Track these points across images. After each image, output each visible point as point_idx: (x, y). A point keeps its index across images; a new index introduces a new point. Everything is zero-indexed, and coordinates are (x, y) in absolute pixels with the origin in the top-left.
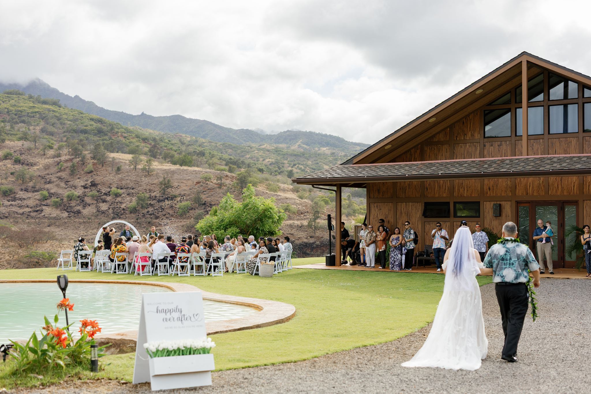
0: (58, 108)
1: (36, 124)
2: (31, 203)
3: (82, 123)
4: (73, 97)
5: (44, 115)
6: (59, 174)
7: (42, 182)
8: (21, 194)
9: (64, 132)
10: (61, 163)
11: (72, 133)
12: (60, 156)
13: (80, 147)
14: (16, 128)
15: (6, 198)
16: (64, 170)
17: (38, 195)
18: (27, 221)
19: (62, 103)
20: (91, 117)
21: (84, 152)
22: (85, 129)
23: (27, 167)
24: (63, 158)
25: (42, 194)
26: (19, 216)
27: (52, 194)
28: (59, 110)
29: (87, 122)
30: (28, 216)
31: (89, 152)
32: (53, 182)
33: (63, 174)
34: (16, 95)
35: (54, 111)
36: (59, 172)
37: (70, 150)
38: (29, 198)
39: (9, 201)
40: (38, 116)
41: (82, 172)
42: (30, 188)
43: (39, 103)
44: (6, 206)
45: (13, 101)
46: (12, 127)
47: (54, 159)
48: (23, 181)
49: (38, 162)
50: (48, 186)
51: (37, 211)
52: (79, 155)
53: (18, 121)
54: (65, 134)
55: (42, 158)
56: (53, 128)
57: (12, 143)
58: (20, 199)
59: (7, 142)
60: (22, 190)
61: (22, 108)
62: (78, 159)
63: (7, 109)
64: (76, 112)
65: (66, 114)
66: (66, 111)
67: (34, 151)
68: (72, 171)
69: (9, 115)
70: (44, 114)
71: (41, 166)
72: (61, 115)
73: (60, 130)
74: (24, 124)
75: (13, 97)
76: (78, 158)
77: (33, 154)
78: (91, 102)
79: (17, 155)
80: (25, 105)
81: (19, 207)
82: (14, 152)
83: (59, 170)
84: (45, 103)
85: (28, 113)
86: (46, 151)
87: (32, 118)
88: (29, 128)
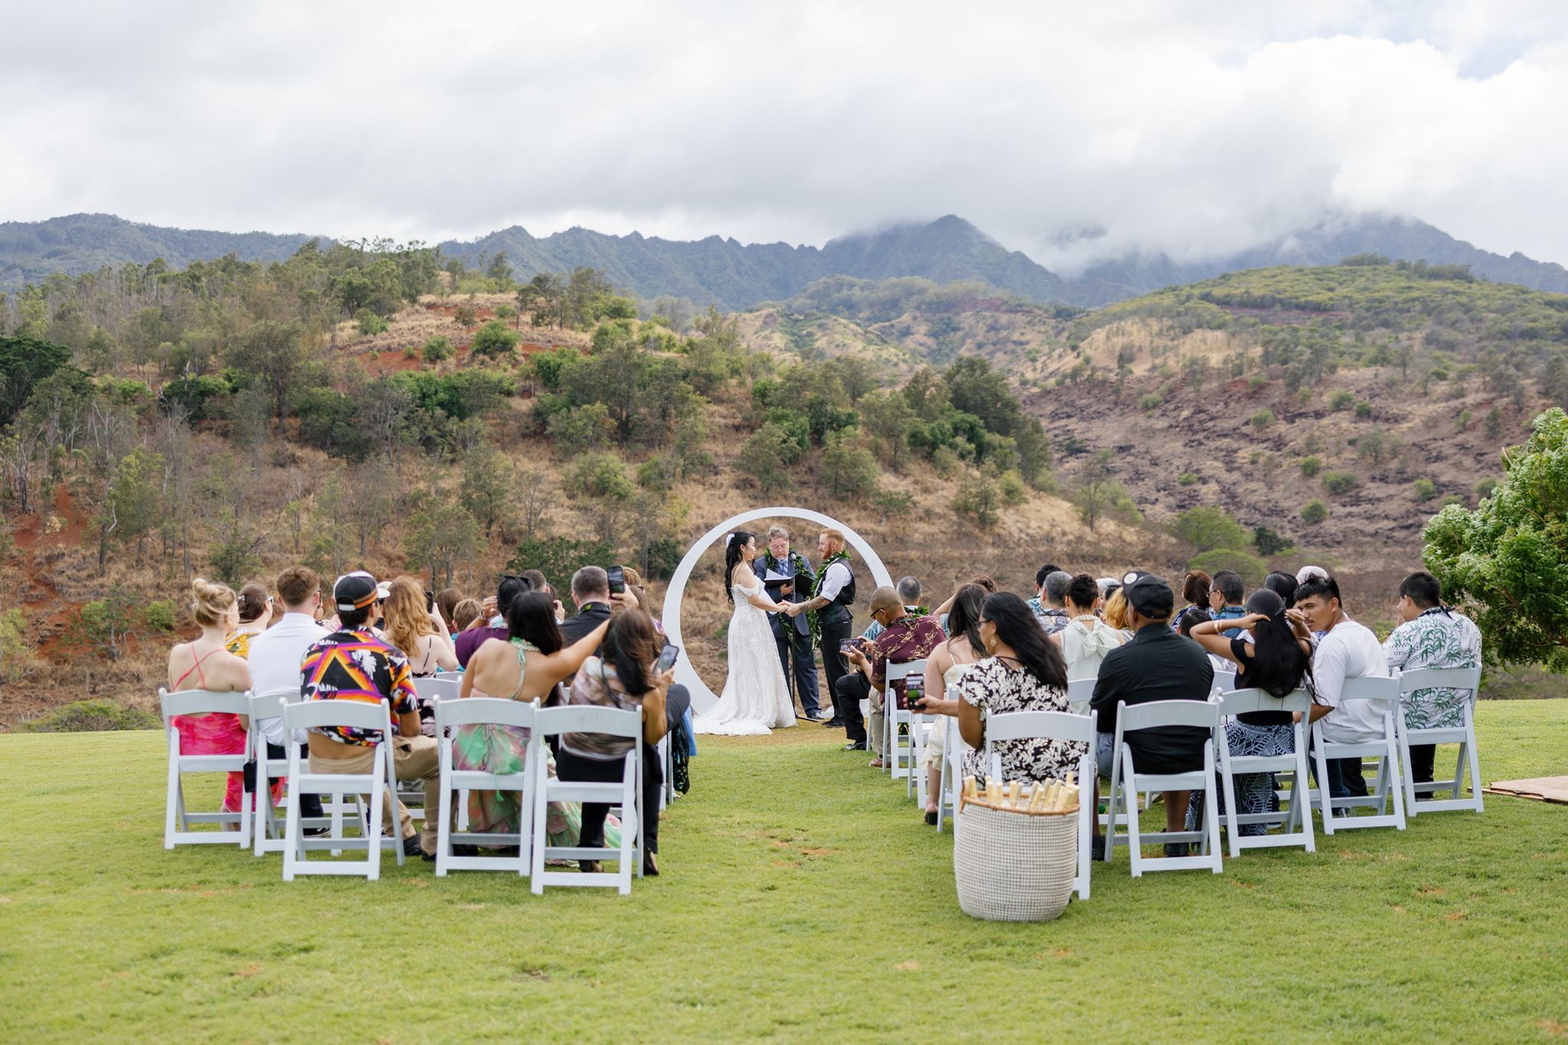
0: (1467, 285)
1: (1413, 325)
2: (1394, 508)
3: (1523, 315)
4: (1508, 256)
5: (1432, 305)
6: (1461, 438)
7: (1421, 458)
8: (1373, 489)
9: (1481, 339)
10: (1464, 412)
11: (1500, 339)
12: (1463, 396)
13: (1512, 371)
14: (1368, 340)
15: (1337, 498)
16: (1473, 427)
17: (1410, 491)
18: (1386, 550)
19: (1474, 271)
20: (1546, 298)
21: (1521, 382)
22: (1532, 329)
23: (1384, 426)
24: (1469, 400)
25: (1419, 487)
26: (1368, 539)
27: (1444, 485)
28: (1470, 288)
29: (1536, 311)
30: (1389, 539)
31: (1534, 380)
32: (1446, 458)
33: (1471, 438)
34: (1369, 264)
35: (1455, 293)
36: (1461, 432)
37: (1488, 379)
38: (1391, 497)
39: (1345, 506)
40: (1418, 306)
41: (1517, 431)
42: (1391, 475)
43: (1421, 277)
44: (1339, 518)
45: (1363, 279)
46: (1359, 338)
47: (1450, 403)
48: (1376, 457)
49: (1410, 413)
50: (1433, 467)
51: (1408, 527)
52: (1508, 388)
53: (1373, 324)
54: (1482, 343)
55: (1420, 402)
56: (1453, 332)
57: (1353, 372)
58: (1370, 501)
59: (1342, 372)
60: (1373, 479)
61: (1381, 293)
62: (1506, 400)
63: (1350, 298)
64: (1510, 291)
65: (1486, 297)
66: (1486, 290)
67: (1401, 388)
68: (1491, 429)
69: (1352, 312)
70: (1433, 301)
71: (1417, 421)
72: (1472, 301)
73: (1471, 336)
74: (1387, 327)
75: (1362, 271)
76: (1507, 396)
77: (1399, 395)
78: (1552, 264)
79: (1361, 400)
80: (1388, 287)
81: (1368, 518)
82: (1357, 392)
83: (1460, 428)
84: (1435, 275)
85: (1396, 303)
86: (1430, 385)
87: (1405, 315)
88: (1397, 338)
